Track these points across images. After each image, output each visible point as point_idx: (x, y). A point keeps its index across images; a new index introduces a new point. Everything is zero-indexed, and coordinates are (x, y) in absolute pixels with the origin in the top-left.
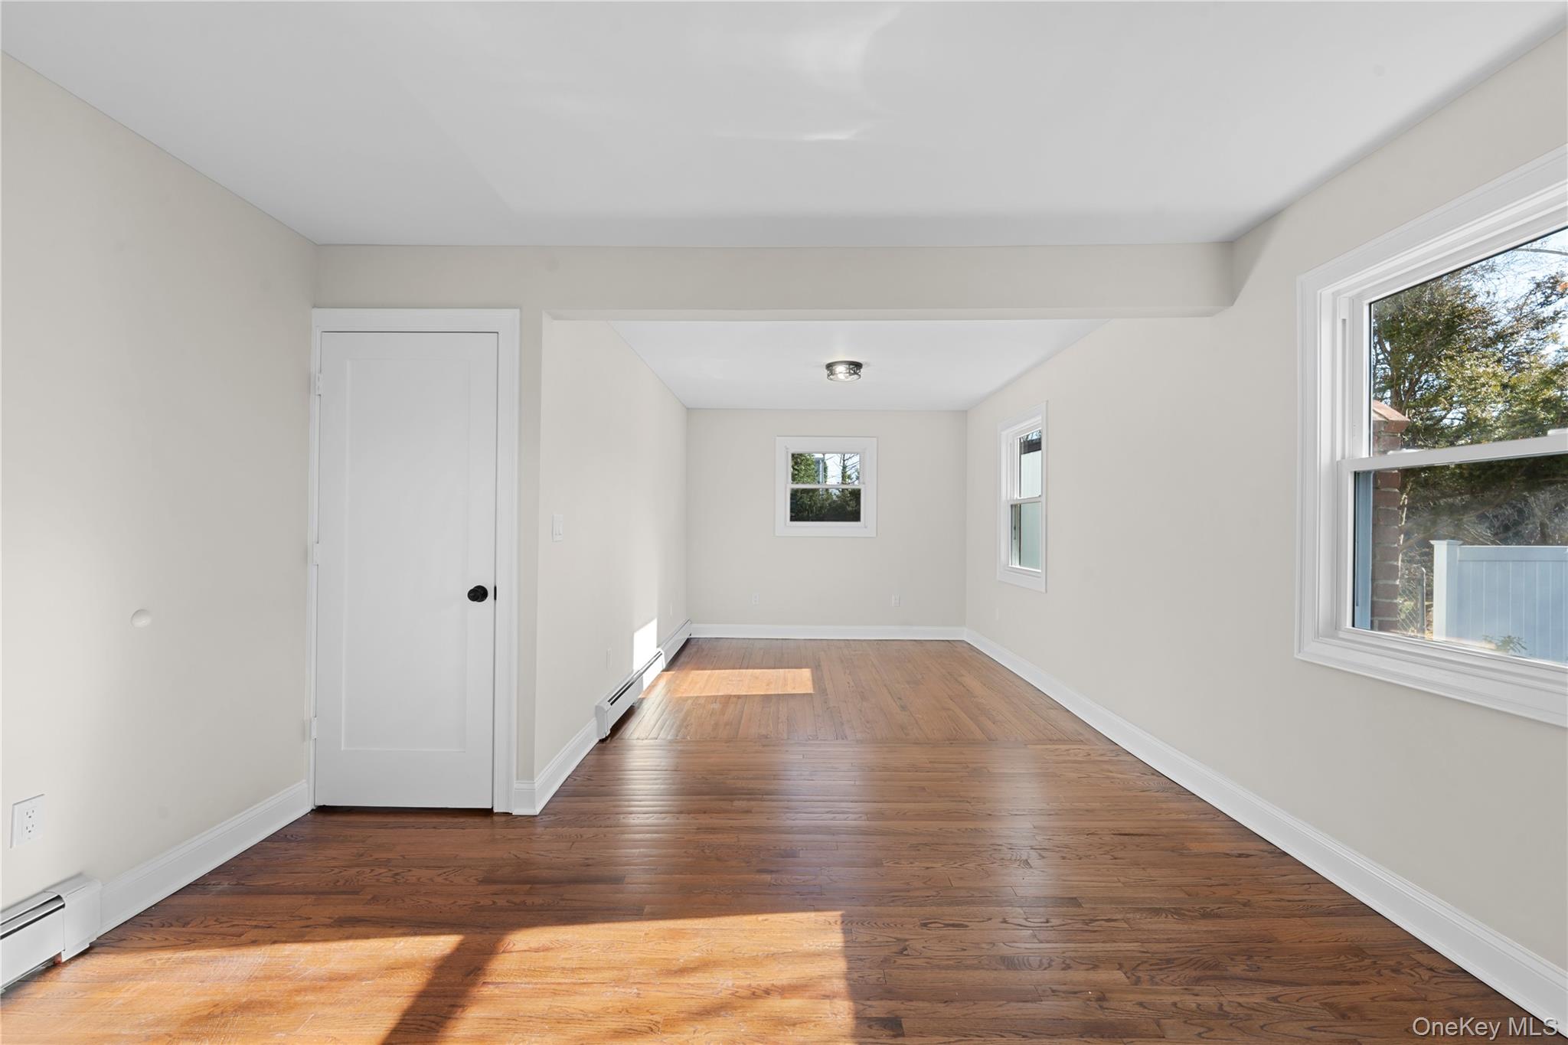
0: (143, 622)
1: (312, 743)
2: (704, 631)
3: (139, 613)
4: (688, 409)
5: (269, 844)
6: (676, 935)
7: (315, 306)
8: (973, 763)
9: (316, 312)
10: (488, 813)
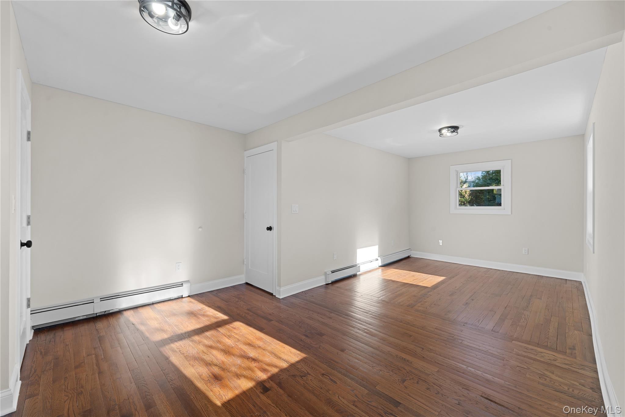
0: (200, 230)
1: (245, 265)
2: (415, 254)
3: (200, 227)
4: (409, 159)
5: (230, 287)
6: (260, 339)
7: (245, 151)
8: (458, 336)
9: (245, 152)
10: (271, 294)
